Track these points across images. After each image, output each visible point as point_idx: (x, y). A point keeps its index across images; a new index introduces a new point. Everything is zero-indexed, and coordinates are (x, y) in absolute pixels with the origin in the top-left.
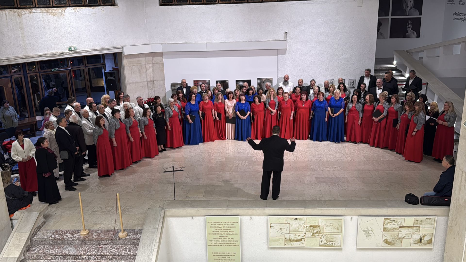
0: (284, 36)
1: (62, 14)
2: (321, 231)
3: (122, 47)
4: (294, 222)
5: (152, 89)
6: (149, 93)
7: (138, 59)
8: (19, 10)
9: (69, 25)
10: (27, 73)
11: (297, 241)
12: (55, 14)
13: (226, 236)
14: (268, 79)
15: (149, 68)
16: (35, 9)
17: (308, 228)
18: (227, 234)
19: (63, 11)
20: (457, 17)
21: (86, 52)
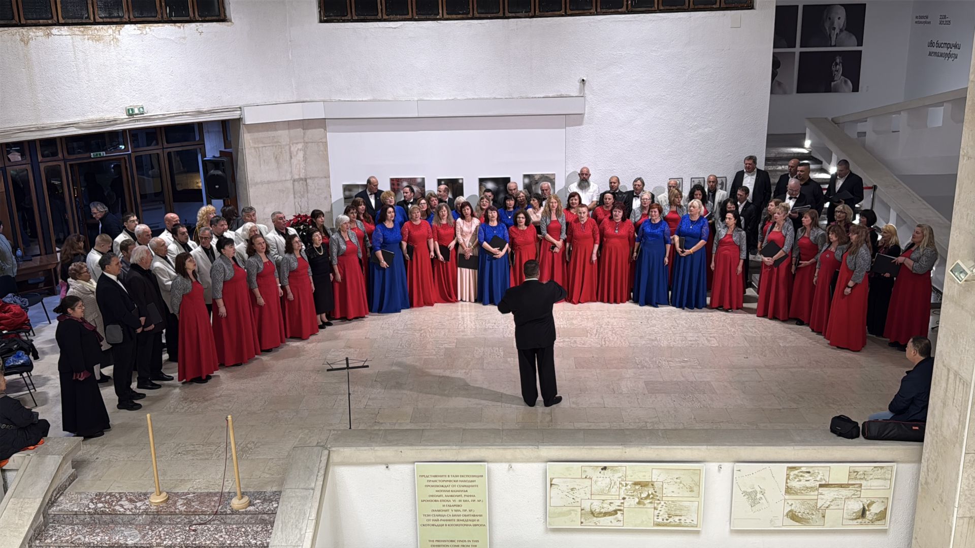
0: (578, 87)
1: (114, 38)
2: (657, 494)
3: (240, 108)
4: (599, 475)
5: (303, 196)
6: (297, 204)
7: (274, 132)
8: (24, 30)
9: (129, 62)
10: (39, 161)
11: (606, 514)
12: (99, 39)
13: (458, 506)
14: (547, 177)
15: (297, 153)
16: (56, 27)
17: (629, 487)
18: (460, 501)
19: (117, 32)
20: (935, 49)
21: (164, 117)
